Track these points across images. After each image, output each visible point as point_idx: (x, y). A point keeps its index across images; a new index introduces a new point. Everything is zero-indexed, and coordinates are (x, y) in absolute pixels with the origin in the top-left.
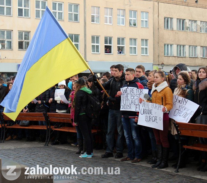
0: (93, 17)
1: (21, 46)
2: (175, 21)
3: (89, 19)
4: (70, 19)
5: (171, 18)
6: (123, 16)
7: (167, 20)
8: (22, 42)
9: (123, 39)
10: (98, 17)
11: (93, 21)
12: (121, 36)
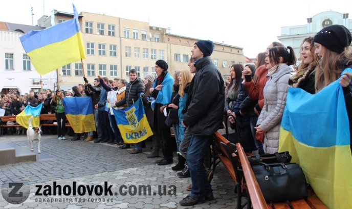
0: (126, 53)
1: (77, 73)
2: (182, 57)
3: (124, 55)
4: (111, 54)
5: (179, 55)
6: (147, 53)
7: (177, 56)
8: (78, 71)
9: (147, 68)
10: (130, 54)
11: (127, 56)
12: (146, 66)
